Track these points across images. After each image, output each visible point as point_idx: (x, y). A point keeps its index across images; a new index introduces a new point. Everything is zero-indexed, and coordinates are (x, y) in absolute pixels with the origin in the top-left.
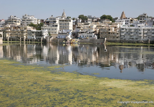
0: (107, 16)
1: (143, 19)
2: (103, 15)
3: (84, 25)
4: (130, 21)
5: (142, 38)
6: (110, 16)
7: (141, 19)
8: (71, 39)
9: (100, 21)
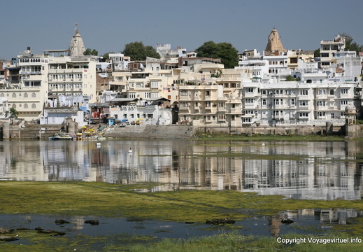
0: (219, 45)
1: (331, 55)
2: (205, 44)
3: (130, 80)
4: (289, 61)
5: (311, 116)
6: (230, 45)
7: (327, 55)
8: (82, 124)
9: (186, 65)
